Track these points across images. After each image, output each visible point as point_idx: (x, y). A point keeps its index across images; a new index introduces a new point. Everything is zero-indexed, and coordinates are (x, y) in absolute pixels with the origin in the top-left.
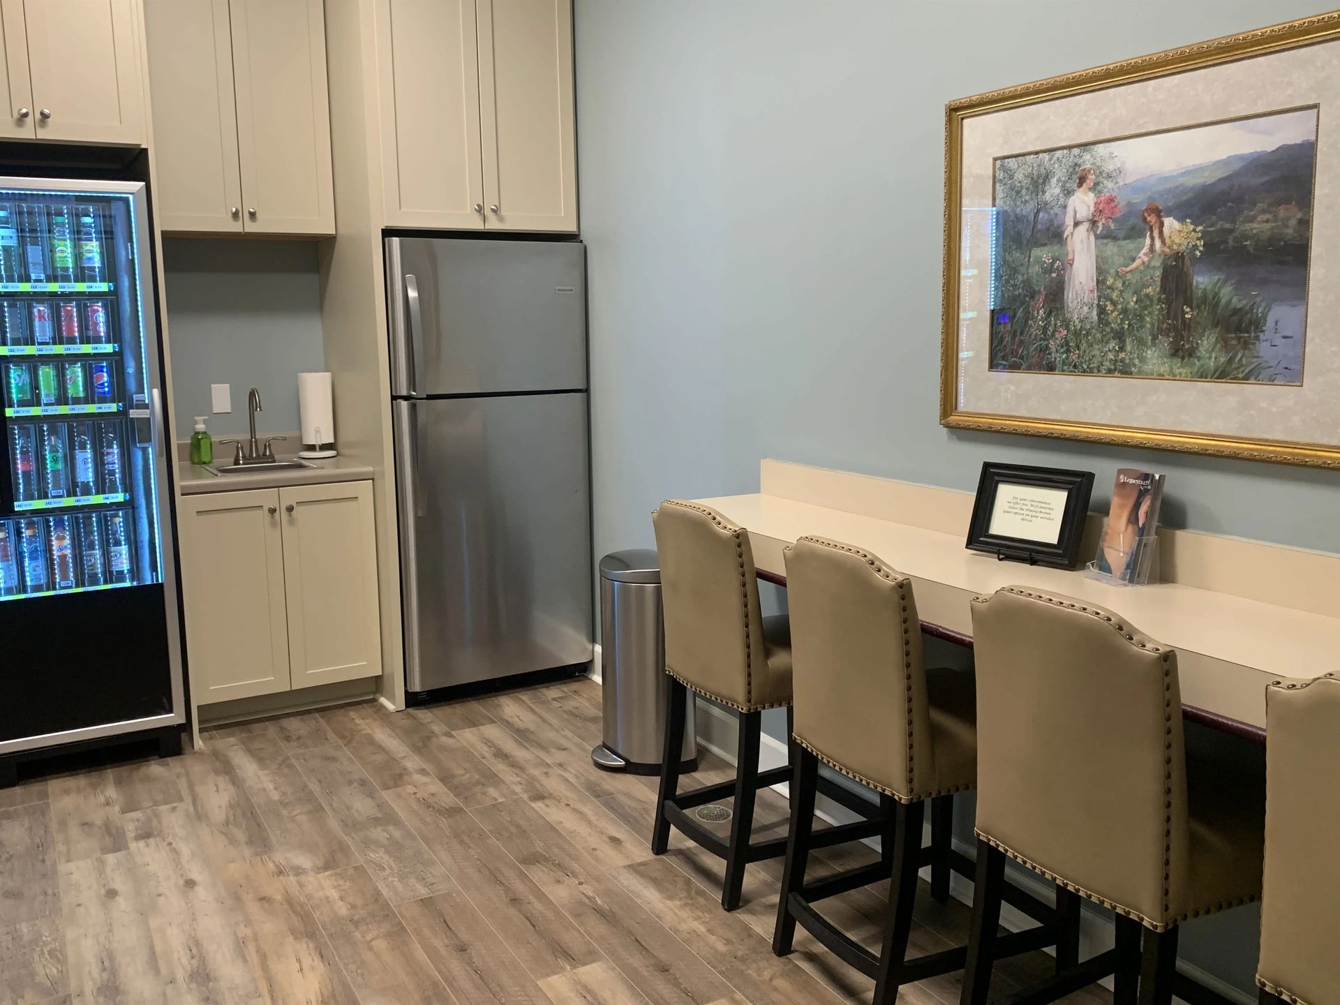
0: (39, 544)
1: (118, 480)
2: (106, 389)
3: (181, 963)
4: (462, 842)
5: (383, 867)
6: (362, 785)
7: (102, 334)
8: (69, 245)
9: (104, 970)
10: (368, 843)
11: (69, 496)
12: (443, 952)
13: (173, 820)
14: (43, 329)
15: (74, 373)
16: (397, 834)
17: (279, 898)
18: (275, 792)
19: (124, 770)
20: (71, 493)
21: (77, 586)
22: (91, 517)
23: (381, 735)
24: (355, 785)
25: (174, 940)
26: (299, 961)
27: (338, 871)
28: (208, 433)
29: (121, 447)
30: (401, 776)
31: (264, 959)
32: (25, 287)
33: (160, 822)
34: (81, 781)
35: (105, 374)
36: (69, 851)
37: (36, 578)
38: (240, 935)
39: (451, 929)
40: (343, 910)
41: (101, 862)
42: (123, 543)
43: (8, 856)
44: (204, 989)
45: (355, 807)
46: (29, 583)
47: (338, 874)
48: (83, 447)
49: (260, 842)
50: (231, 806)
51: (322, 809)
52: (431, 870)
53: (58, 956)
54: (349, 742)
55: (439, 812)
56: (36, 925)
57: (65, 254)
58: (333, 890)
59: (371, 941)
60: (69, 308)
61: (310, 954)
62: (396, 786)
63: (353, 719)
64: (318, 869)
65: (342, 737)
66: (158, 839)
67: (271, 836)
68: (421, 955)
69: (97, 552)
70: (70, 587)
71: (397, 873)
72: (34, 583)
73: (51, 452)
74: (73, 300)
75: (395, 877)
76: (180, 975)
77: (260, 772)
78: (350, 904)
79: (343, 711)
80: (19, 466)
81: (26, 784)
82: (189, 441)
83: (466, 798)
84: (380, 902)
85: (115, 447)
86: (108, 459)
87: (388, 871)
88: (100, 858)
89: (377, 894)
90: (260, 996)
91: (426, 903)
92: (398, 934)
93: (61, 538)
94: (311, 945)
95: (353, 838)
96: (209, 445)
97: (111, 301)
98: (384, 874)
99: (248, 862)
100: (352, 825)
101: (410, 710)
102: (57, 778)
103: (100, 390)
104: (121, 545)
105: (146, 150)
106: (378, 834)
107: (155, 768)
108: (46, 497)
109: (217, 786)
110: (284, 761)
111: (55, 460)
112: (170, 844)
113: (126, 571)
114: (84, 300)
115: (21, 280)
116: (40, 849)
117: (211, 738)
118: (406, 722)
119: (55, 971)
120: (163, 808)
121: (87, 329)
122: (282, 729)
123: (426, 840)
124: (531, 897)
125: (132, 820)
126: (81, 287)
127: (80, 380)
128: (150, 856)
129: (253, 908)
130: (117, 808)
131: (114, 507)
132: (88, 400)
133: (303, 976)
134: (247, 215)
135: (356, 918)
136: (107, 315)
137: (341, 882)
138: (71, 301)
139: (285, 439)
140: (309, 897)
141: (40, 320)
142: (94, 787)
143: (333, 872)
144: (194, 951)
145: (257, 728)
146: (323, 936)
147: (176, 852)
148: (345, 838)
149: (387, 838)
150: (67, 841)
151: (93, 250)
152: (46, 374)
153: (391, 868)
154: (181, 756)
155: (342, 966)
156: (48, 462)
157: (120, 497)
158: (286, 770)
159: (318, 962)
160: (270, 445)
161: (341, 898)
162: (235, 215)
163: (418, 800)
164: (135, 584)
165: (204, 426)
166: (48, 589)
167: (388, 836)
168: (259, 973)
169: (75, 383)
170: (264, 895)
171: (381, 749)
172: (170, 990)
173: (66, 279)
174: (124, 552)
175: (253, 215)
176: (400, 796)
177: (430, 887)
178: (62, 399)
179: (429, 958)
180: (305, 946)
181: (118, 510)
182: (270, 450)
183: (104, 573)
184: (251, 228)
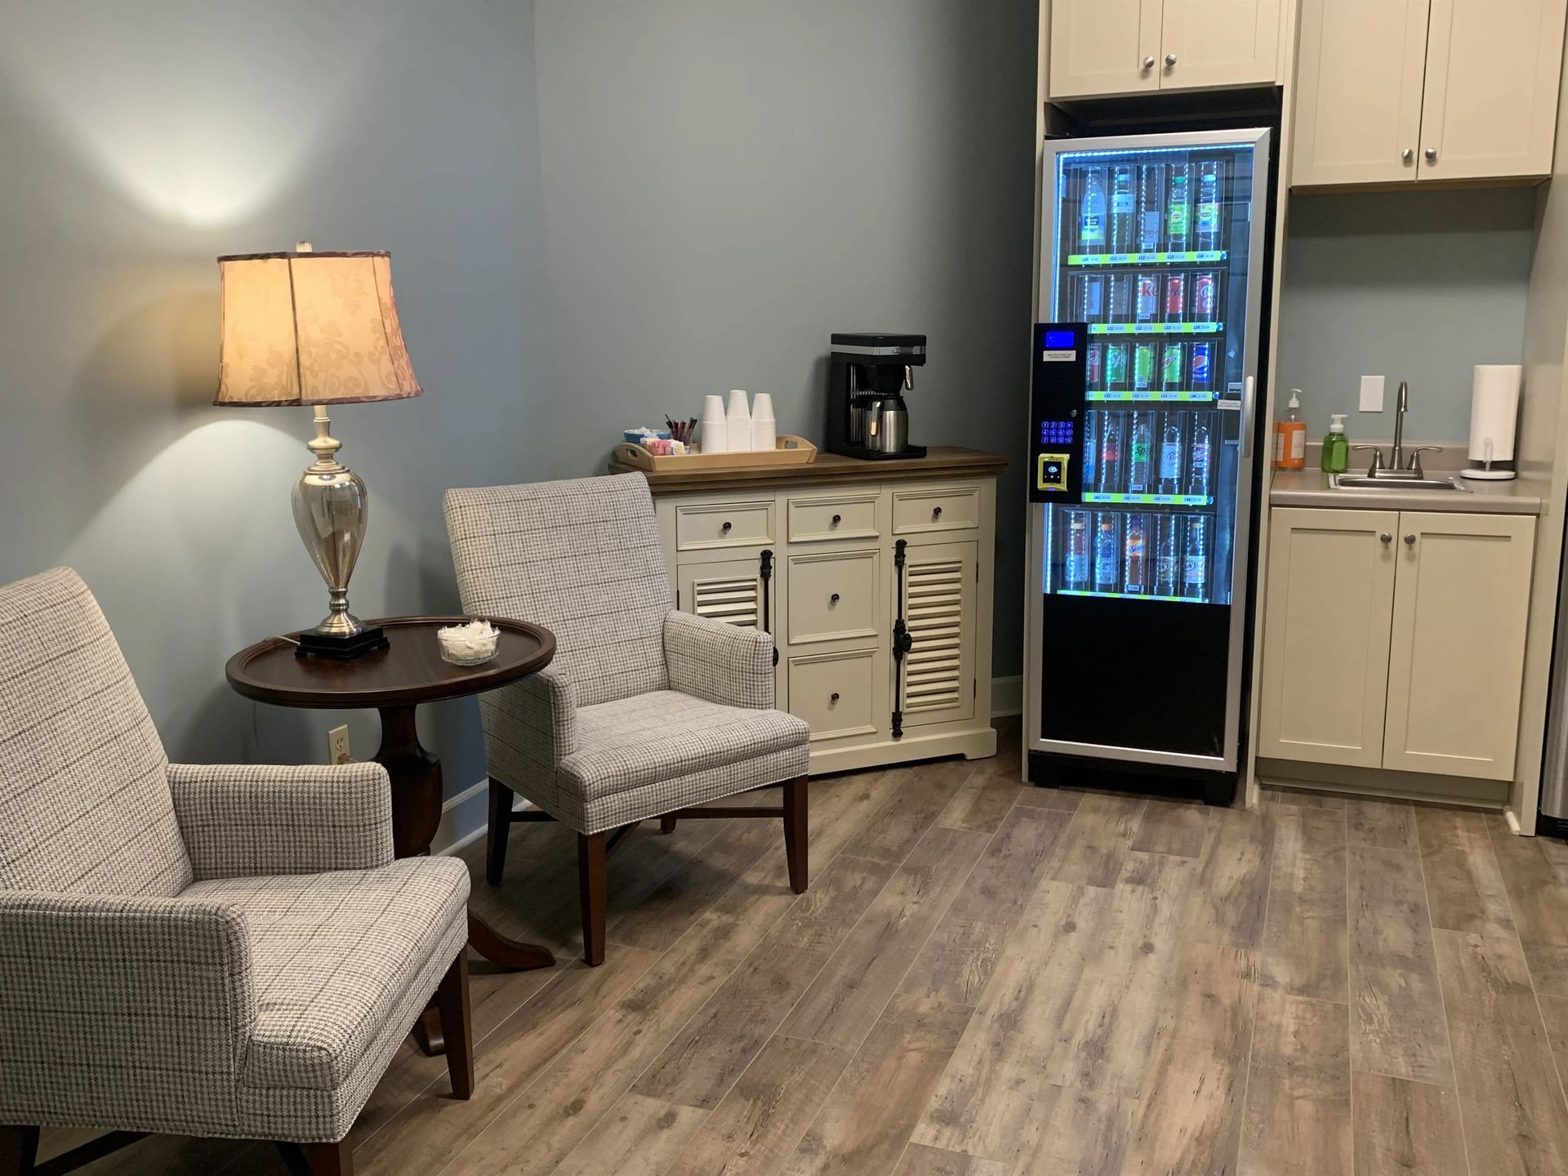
0: (1113, 541)
1: (1205, 481)
2: (1205, 375)
3: (1087, 1025)
4: (1500, 1032)
5: (1372, 1018)
6: (1412, 911)
7: (1208, 311)
8: (1185, 210)
9: (1016, 999)
10: (1373, 983)
11: (1149, 492)
12: (1379, 1153)
13: (1174, 876)
14: (1145, 305)
15: (1171, 355)
16: (1417, 985)
17: (1227, 1002)
18: (1302, 882)
19: (1161, 805)
20: (1153, 490)
21: (1145, 593)
22: (1169, 520)
23: (1481, 861)
24: (1405, 907)
25: (1096, 999)
26: (1202, 1081)
27: (1314, 1000)
28: (1346, 435)
29: (1213, 442)
30: (1472, 917)
31: (1168, 1060)
32: (1132, 258)
33: (1160, 871)
34: (1112, 803)
35: (1206, 358)
36: (1060, 869)
37: (1105, 576)
38: (1161, 1024)
39: (1408, 1133)
40: (1288, 1047)
41: (1081, 890)
42: (1201, 552)
43: (1007, 853)
44: (1090, 1062)
45: (1385, 934)
46: (1098, 581)
47: (1312, 1005)
48: (1172, 439)
49: (1248, 933)
50: (1243, 882)
51: (1344, 921)
52: (1432, 1048)
53: (987, 967)
54: (1431, 854)
55: (1495, 982)
56: (989, 929)
57: (1180, 219)
58: (1293, 1021)
59: (1297, 1098)
60: (1177, 281)
61: (1218, 1079)
62: (1456, 928)
63: (1456, 828)
64: (1292, 989)
65: (1427, 844)
66: (1147, 889)
67: (1264, 931)
68: (1347, 1143)
69: (1172, 559)
70: (1138, 593)
71: (1384, 1033)
72: (1102, 582)
73: (1137, 442)
74: (1181, 272)
75: (1380, 1038)
76: (1079, 1037)
77: (1300, 855)
78: (1302, 1044)
79: (1449, 813)
80: (1104, 455)
81: (1065, 790)
82: (1322, 444)
83: (1546, 978)
84: (1340, 1058)
85: (1207, 442)
86: (1196, 455)
87: (1376, 1026)
88: (1082, 888)
89: (1344, 1047)
90: (1138, 1098)
91: (1398, 1086)
92: (1336, 1105)
93: (1134, 538)
94: (1226, 1070)
95: (1358, 970)
96: (1344, 450)
97: (1223, 272)
98: (1368, 1027)
99: (1221, 950)
100: (1367, 954)
101: (1541, 839)
102: (1094, 793)
103: (1198, 376)
104: (1198, 555)
105: (1281, 88)
106: (1394, 978)
107: (1193, 814)
108: (1126, 491)
109: (1243, 854)
110: (1336, 850)
111: (1140, 452)
112: (1155, 898)
113: (1200, 585)
114: (1193, 272)
115: (1130, 251)
116: (1038, 856)
117: (1272, 799)
118: (1526, 854)
119: (977, 980)
120: (1173, 858)
121: (1192, 304)
122: (1360, 812)
123: (1451, 1010)
124: (1552, 1145)
125: (1135, 860)
126: (1191, 257)
127: (1178, 363)
128: (1128, 902)
129: (1193, 1002)
130: (1129, 843)
131: (1197, 511)
132: (1185, 385)
133: (1196, 1099)
134: (1423, 158)
135: (1297, 1064)
136: (1216, 288)
137: (1309, 1015)
138: (1179, 274)
139: (1441, 450)
140: (1260, 1016)
141: (1144, 295)
142: (1123, 812)
143: (1307, 999)
144: (1106, 1020)
145: (1330, 803)
146: (1246, 1064)
147: (1155, 909)
148: (1349, 966)
149: (1400, 987)
150: (1065, 859)
151: (1210, 213)
152: (1143, 356)
153: (1381, 1024)
154: (1227, 809)
155: (1244, 1110)
156: (1133, 453)
157: (1203, 500)
158: (1331, 862)
159: (1220, 1094)
160: (1418, 456)
161: (1296, 1034)
162: (1408, 159)
163: (1475, 956)
164: (1207, 601)
165: (1342, 426)
166: (1115, 592)
167: (1404, 985)
168: (1152, 1074)
169: (1171, 365)
170: (1214, 992)
171: (1469, 876)
172: (1058, 1049)
173: (1177, 248)
174: (1200, 563)
175: (1431, 157)
176: (1452, 942)
177: (1416, 1069)
178: (1155, 385)
179: (1355, 1153)
180: (1220, 1067)
181: (1200, 515)
182: (1418, 463)
183: (1175, 584)
184: (1427, 173)
